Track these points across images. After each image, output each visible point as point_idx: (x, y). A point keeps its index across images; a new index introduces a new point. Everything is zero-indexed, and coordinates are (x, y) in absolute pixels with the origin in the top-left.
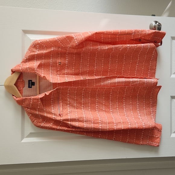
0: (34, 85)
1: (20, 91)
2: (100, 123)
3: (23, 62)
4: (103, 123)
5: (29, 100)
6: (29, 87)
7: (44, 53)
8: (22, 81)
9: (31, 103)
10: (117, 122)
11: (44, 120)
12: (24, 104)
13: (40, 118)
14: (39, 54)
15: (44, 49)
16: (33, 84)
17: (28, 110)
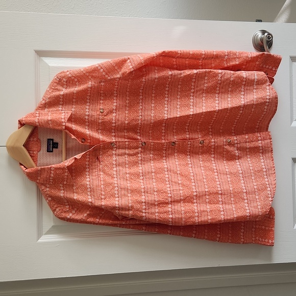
0: (57, 148)
1: (34, 157)
2: (170, 213)
3: (40, 107)
4: (175, 212)
5: (48, 172)
6: (48, 151)
7: (75, 92)
8: (37, 141)
9: (52, 175)
10: (200, 210)
11: (73, 209)
12: (39, 178)
13: (67, 204)
14: (67, 94)
15: (76, 85)
16: (55, 145)
17: (45, 190)
